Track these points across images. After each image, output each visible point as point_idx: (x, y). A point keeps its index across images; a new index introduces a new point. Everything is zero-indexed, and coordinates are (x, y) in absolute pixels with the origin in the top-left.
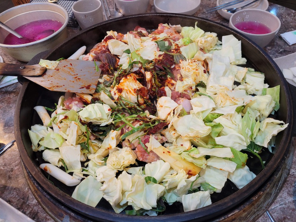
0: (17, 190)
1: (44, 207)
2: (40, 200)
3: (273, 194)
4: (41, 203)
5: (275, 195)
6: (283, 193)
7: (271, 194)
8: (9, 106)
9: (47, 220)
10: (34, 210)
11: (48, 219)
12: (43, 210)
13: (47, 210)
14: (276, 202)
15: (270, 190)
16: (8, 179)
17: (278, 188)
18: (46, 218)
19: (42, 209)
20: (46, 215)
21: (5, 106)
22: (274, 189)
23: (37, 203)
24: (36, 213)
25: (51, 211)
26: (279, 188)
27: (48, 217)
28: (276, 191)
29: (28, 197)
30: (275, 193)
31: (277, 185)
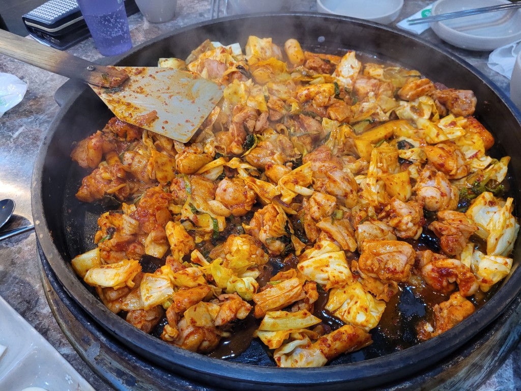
0: (21, 285)
1: (61, 321)
2: (55, 308)
3: (485, 368)
4: (56, 313)
5: (488, 369)
6: (506, 370)
7: (481, 367)
8: (35, 144)
9: (61, 344)
10: (43, 323)
11: (64, 344)
12: (59, 327)
13: (65, 327)
14: (490, 384)
15: (481, 360)
16: (10, 265)
17: (496, 358)
18: (61, 342)
19: (57, 324)
20: (61, 336)
21: (29, 142)
22: (489, 357)
23: (51, 312)
24: (46, 330)
25: (71, 330)
26: (498, 359)
27: (64, 341)
28: (492, 364)
29: (37, 301)
30: (489, 367)
31: (495, 352)
